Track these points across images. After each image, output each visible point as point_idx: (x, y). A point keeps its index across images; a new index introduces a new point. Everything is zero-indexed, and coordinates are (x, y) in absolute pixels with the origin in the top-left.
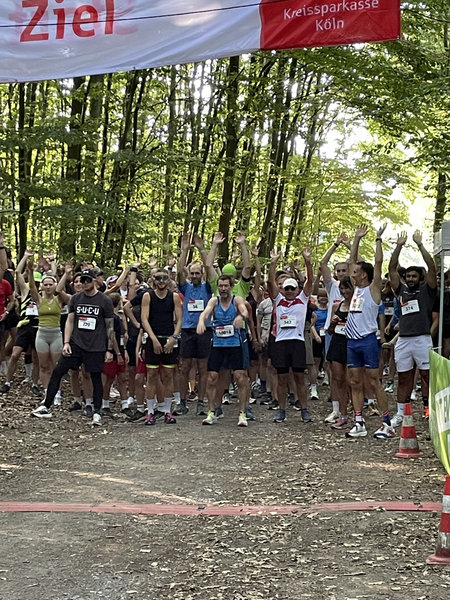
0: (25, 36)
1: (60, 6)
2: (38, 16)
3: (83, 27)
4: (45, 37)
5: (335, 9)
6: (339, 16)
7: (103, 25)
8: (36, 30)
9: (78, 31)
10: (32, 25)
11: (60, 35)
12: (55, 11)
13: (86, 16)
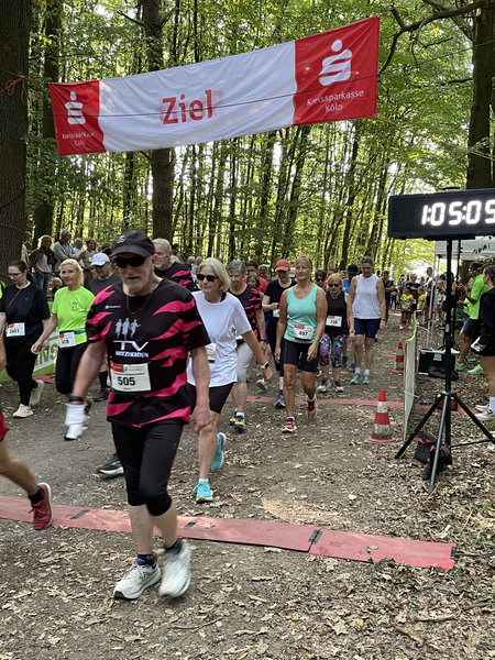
0: (166, 121)
1: (182, 101)
2: (171, 107)
3: (196, 114)
4: (176, 121)
5: (337, 97)
6: (339, 102)
7: (207, 111)
8: (171, 117)
9: (193, 117)
10: (169, 113)
11: (184, 120)
12: (180, 104)
13: (196, 107)
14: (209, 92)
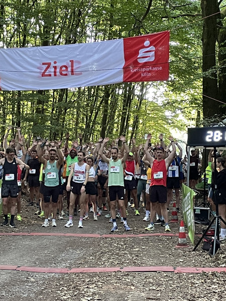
0: (43, 75)
1: (55, 65)
2: (48, 68)
4: (50, 75)
5: (147, 69)
6: (149, 72)
9: (61, 74)
10: (46, 71)
11: (55, 75)
12: (53, 67)
13: (64, 69)
14: (72, 62)
